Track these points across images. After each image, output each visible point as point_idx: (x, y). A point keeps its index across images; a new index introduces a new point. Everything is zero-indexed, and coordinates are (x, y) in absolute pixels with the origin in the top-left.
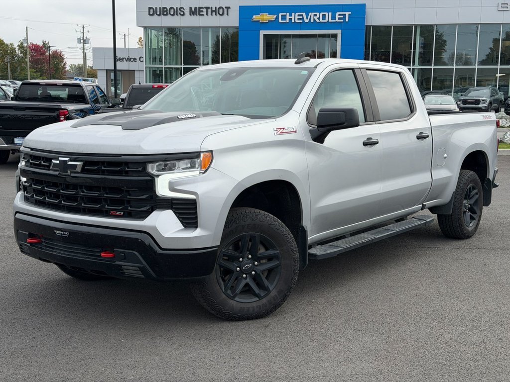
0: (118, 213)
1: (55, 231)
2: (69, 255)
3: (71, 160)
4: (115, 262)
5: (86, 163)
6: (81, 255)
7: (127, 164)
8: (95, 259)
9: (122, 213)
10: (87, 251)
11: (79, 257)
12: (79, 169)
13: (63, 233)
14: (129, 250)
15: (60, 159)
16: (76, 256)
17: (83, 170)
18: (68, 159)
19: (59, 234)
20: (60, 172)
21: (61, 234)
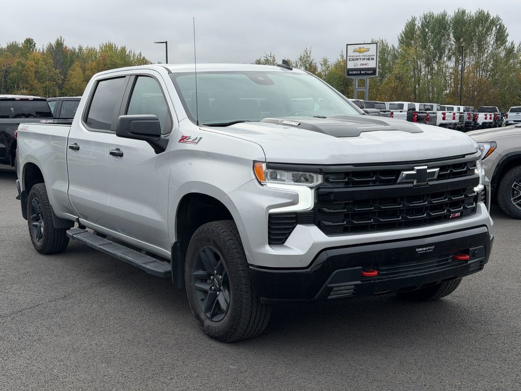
0: (457, 215)
3: (429, 168)
4: (468, 262)
5: (442, 168)
7: (466, 164)
9: (459, 214)
12: (435, 176)
13: (428, 248)
15: (416, 168)
17: (439, 177)
18: (426, 167)
19: (423, 251)
20: (415, 183)
21: (425, 250)
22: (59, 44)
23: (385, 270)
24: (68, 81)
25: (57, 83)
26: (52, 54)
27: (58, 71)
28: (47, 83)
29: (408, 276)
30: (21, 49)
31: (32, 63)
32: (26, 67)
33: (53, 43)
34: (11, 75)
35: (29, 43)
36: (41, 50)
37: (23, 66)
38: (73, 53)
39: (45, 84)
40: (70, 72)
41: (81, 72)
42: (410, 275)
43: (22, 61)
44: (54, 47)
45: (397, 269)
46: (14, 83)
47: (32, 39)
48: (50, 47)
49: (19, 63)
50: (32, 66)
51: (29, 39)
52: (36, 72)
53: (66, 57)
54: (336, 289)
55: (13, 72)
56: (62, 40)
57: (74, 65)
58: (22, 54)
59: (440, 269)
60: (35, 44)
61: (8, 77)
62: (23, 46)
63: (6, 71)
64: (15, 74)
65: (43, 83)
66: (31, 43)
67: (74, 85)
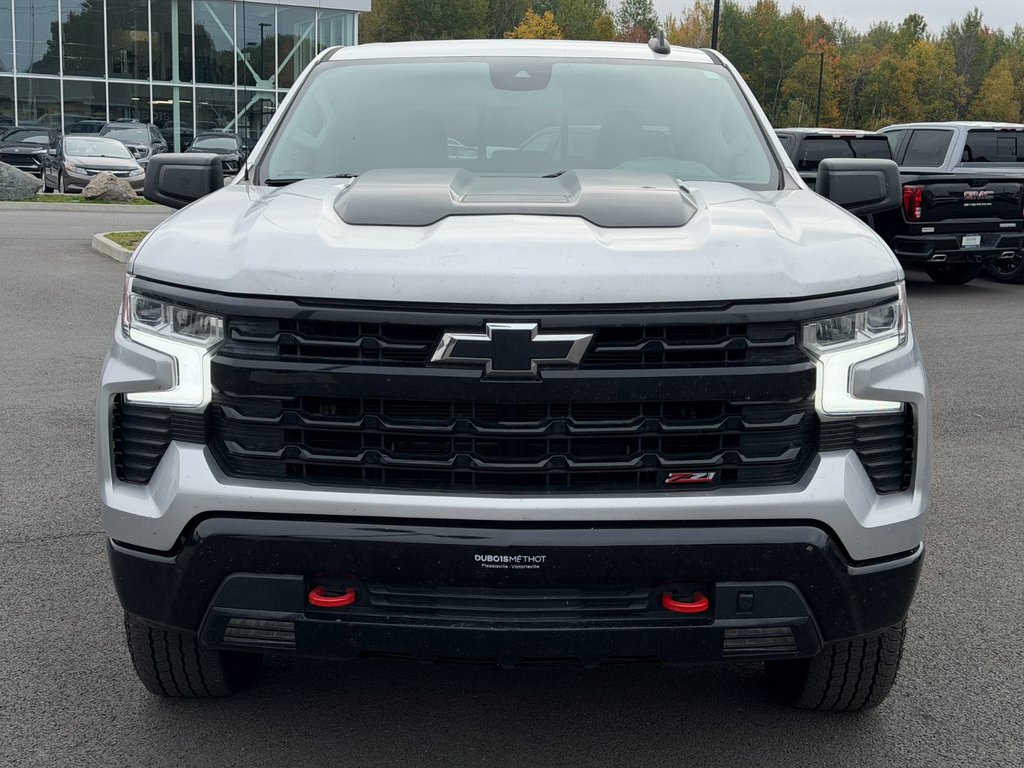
0: (697, 476)
1: (478, 558)
2: (496, 625)
3: (542, 330)
4: (712, 621)
5: (603, 334)
6: (570, 620)
7: (740, 328)
8: (625, 624)
9: (711, 475)
10: (591, 603)
11: (566, 625)
12: (575, 356)
13: (518, 559)
14: (768, 580)
15: (491, 326)
16: (520, 625)
17: (591, 358)
18: (532, 326)
19: (499, 563)
20: (489, 369)
21: (507, 564)
22: (972, 24)
23: (386, 597)
24: (980, 99)
25: (956, 104)
26: (954, 45)
27: (962, 79)
28: (937, 103)
29: (452, 627)
30: (895, 36)
31: (913, 64)
32: (899, 71)
33: (960, 22)
34: (868, 89)
35: (914, 23)
36: (939, 38)
37: (894, 70)
38: (999, 40)
39: (932, 106)
40: (988, 80)
41: (1011, 80)
42: (463, 625)
43: (891, 60)
44: (961, 31)
45: (435, 600)
46: (871, 104)
47: (921, 15)
48: (953, 31)
49: (886, 65)
50: (911, 70)
51: (915, 16)
52: (919, 81)
53: (982, 49)
54: (239, 621)
55: (872, 81)
56: (979, 14)
57: (998, 66)
58: (896, 47)
59: (588, 625)
60: (924, 25)
61: (862, 93)
62: (900, 29)
63: (860, 81)
64: (876, 86)
65: (930, 102)
66: (917, 24)
67: (993, 105)
